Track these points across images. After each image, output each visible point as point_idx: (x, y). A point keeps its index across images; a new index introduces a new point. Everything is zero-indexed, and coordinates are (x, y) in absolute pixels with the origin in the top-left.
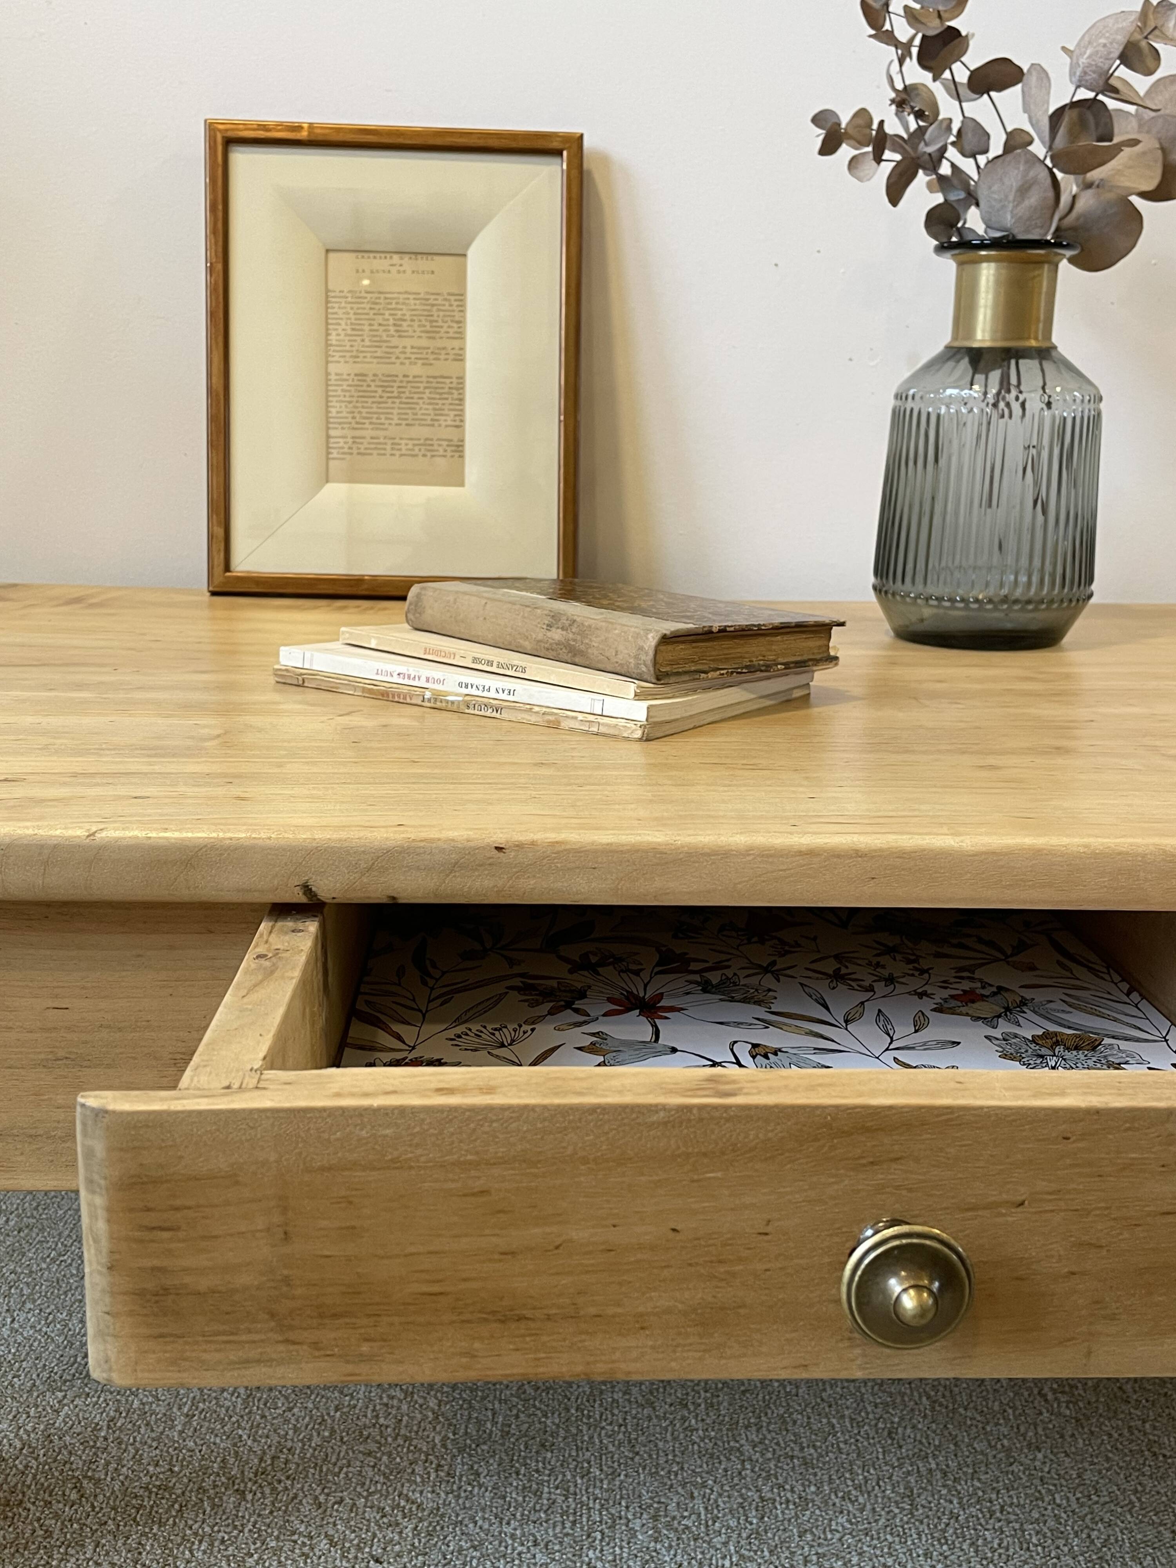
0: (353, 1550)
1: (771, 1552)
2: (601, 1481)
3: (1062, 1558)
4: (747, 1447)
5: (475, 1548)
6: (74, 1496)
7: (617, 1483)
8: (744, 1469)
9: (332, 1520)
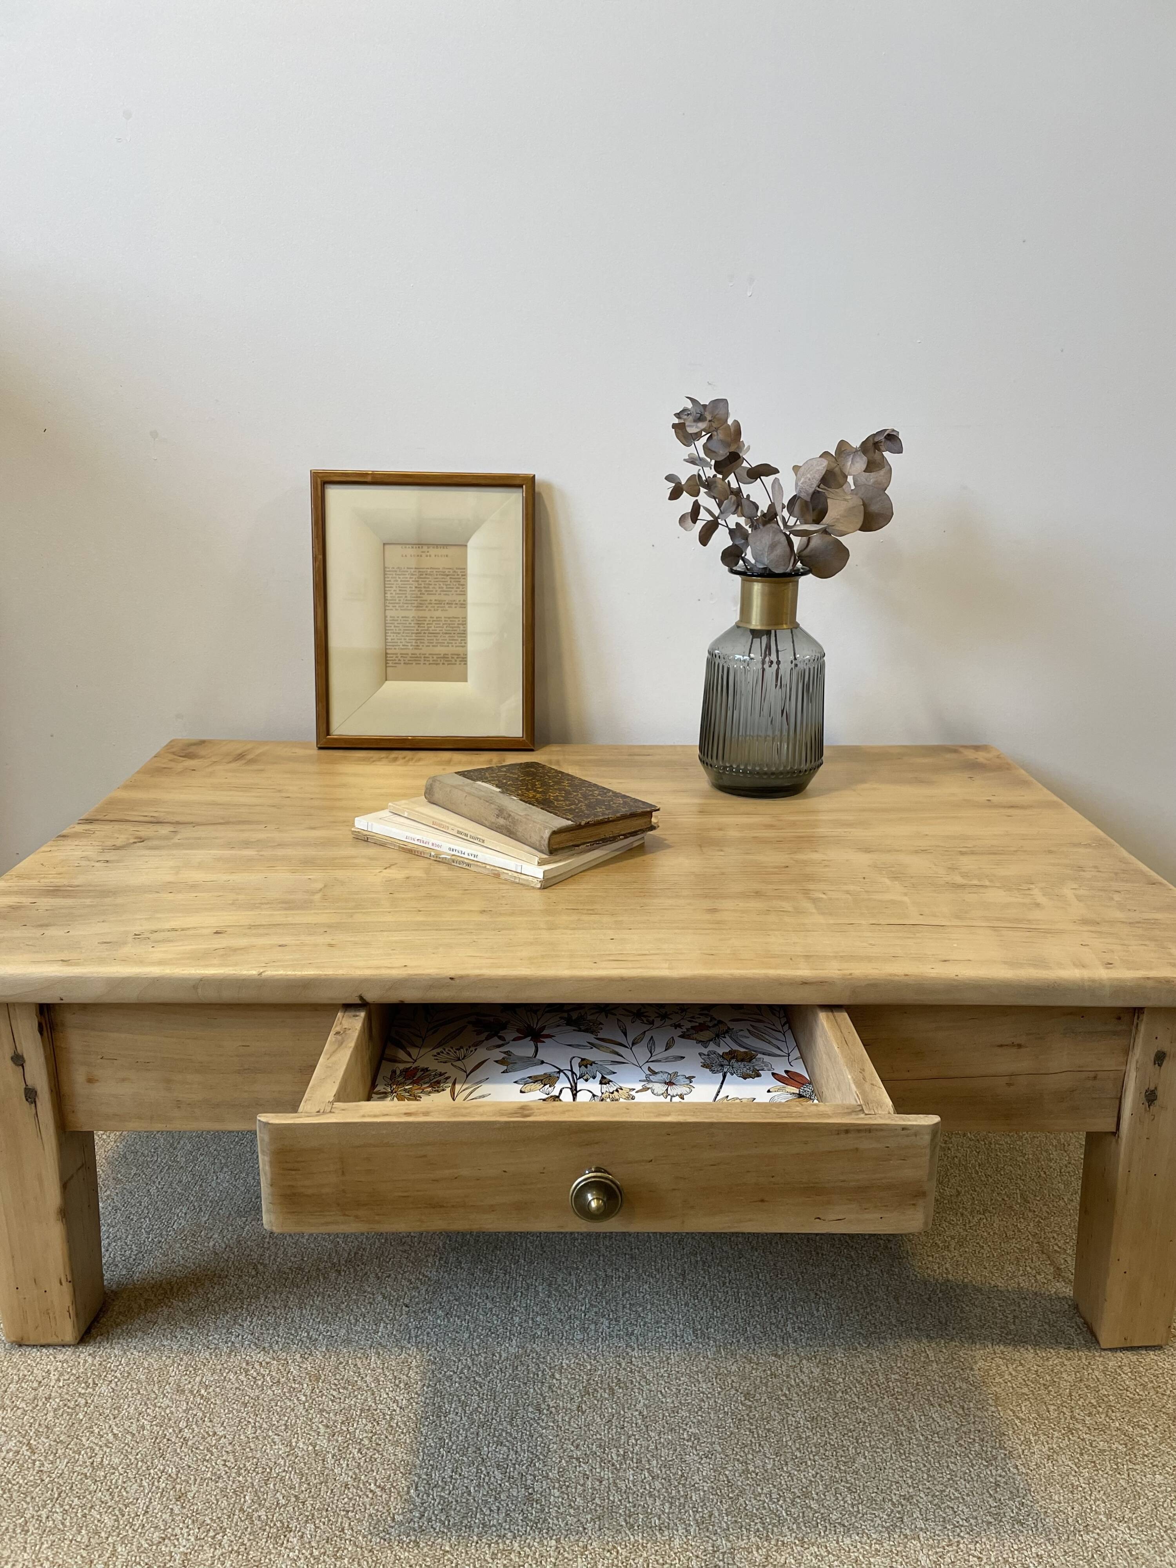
0: (394, 1301)
1: (606, 1304)
2: (524, 1266)
3: (755, 1307)
4: (603, 1249)
5: (456, 1300)
6: (254, 1273)
7: (532, 1267)
8: (599, 1260)
9: (384, 1286)
